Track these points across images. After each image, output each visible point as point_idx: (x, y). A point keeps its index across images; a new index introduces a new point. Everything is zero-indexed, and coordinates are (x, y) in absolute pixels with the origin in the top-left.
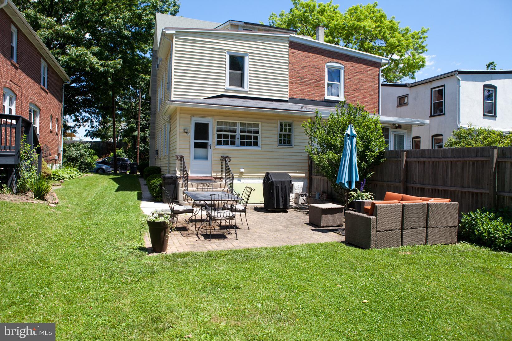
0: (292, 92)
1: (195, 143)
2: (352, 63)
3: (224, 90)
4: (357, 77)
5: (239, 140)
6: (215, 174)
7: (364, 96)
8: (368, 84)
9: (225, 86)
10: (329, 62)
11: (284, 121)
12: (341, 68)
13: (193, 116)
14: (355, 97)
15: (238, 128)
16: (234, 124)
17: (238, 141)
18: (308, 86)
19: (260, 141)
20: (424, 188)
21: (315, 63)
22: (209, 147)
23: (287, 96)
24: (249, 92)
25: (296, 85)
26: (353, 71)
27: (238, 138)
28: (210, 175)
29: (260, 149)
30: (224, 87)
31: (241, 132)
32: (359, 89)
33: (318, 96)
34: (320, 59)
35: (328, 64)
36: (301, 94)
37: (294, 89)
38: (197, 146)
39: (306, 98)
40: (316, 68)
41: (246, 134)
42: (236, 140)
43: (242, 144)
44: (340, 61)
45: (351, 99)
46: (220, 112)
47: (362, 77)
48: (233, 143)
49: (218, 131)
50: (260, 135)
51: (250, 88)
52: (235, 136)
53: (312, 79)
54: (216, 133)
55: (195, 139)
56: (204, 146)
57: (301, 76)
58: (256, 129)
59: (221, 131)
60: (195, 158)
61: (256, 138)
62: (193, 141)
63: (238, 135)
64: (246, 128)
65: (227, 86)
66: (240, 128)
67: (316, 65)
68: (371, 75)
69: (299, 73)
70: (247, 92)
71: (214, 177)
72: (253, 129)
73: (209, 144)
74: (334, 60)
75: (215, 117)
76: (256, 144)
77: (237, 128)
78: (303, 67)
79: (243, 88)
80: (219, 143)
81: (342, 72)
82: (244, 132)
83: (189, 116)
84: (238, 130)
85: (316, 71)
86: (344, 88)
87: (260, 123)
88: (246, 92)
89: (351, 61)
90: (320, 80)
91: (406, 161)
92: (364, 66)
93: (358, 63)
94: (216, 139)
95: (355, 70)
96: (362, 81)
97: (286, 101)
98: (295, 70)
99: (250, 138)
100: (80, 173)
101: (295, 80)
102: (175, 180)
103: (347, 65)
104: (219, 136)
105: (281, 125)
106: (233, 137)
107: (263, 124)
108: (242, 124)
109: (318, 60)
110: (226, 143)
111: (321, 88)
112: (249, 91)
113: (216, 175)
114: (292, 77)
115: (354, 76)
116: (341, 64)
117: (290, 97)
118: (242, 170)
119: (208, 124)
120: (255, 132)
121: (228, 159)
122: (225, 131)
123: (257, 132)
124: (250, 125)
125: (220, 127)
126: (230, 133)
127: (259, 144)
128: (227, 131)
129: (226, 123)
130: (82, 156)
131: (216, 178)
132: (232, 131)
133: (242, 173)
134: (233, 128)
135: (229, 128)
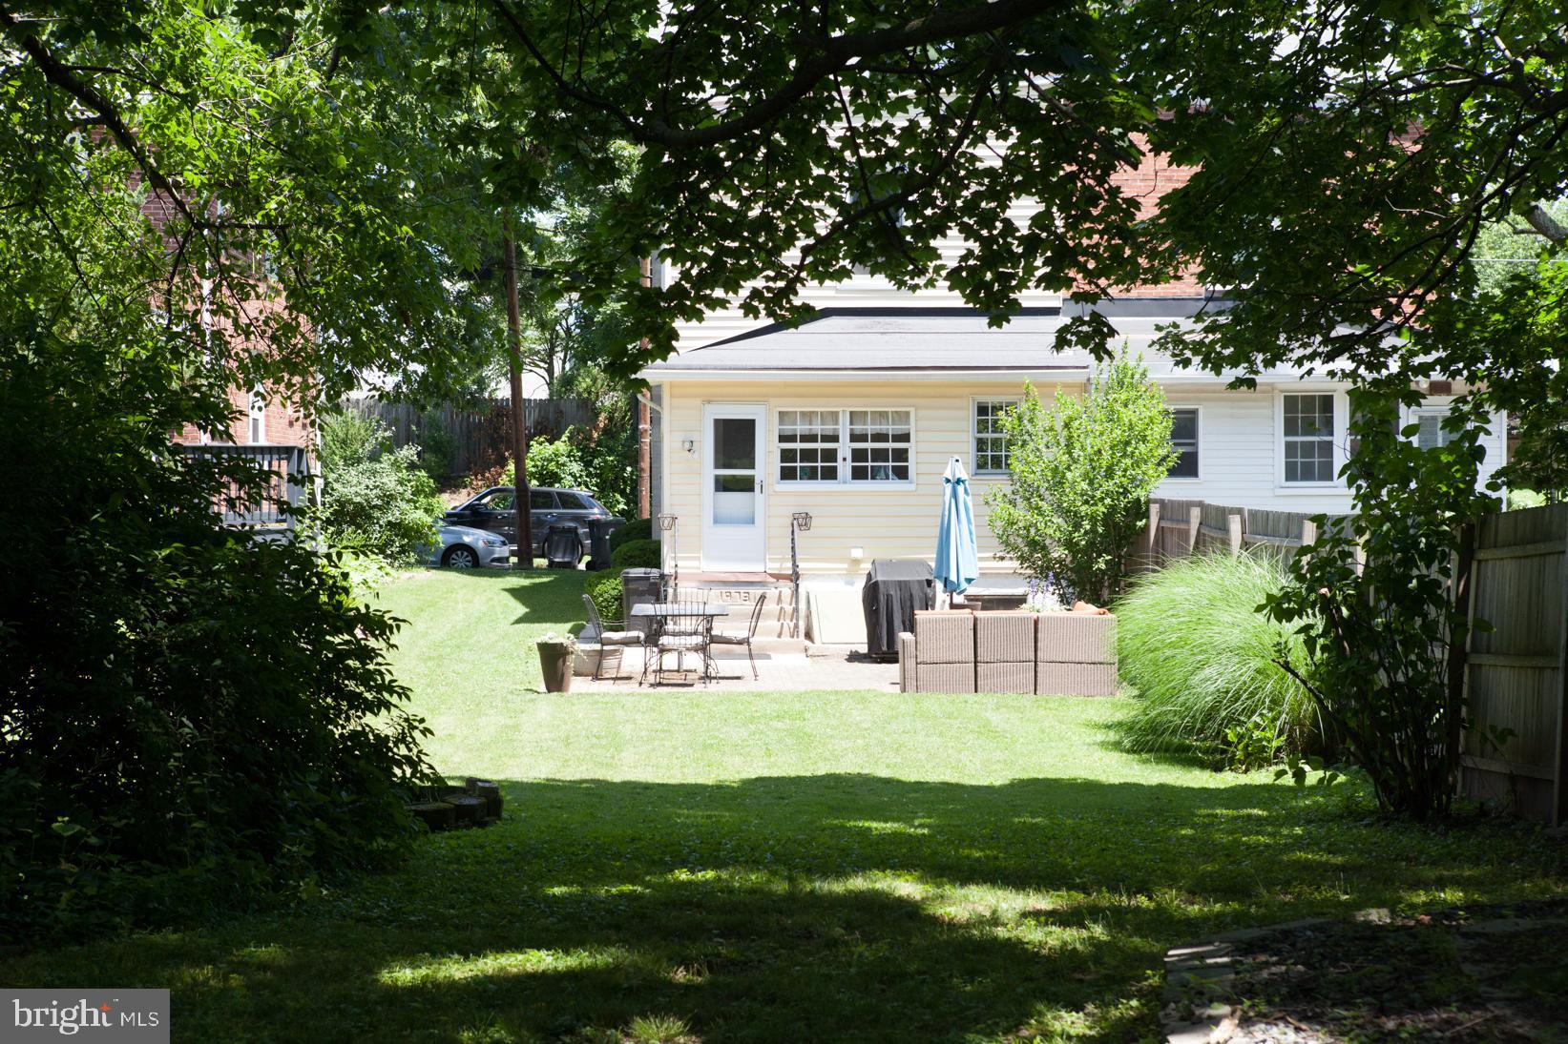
1: (717, 479)
5: (849, 464)
6: (777, 565)
11: (990, 400)
13: (709, 402)
15: (844, 430)
16: (834, 416)
17: (844, 468)
19: (912, 464)
22: (757, 487)
27: (845, 459)
29: (912, 487)
31: (854, 438)
33: (1180, 281)
38: (724, 485)
41: (869, 445)
42: (839, 464)
43: (859, 474)
46: (787, 385)
48: (830, 474)
49: (783, 438)
50: (911, 447)
52: (834, 452)
54: (777, 447)
55: (717, 466)
56: (746, 485)
58: (900, 429)
59: (792, 438)
60: (716, 521)
61: (901, 455)
62: (709, 472)
63: (844, 448)
64: (870, 428)
66: (848, 427)
71: (771, 575)
72: (890, 429)
73: (757, 481)
75: (773, 401)
76: (902, 473)
77: (840, 427)
80: (787, 474)
82: (863, 438)
83: (698, 402)
84: (844, 435)
87: (912, 410)
94: (777, 464)
97: (1052, 311)
99: (881, 455)
100: (388, 569)
102: (655, 584)
104: (787, 456)
105: (982, 410)
106: (830, 455)
107: (921, 413)
108: (854, 416)
110: (811, 474)
113: (780, 569)
118: (857, 553)
119: (753, 421)
120: (898, 438)
121: (802, 521)
122: (805, 438)
123: (905, 437)
124: (883, 415)
125: (788, 429)
126: (819, 446)
127: (911, 472)
128: (812, 438)
129: (808, 416)
130: (388, 499)
131: (778, 577)
132: (826, 438)
133: (856, 562)
134: (829, 428)
135: (818, 428)
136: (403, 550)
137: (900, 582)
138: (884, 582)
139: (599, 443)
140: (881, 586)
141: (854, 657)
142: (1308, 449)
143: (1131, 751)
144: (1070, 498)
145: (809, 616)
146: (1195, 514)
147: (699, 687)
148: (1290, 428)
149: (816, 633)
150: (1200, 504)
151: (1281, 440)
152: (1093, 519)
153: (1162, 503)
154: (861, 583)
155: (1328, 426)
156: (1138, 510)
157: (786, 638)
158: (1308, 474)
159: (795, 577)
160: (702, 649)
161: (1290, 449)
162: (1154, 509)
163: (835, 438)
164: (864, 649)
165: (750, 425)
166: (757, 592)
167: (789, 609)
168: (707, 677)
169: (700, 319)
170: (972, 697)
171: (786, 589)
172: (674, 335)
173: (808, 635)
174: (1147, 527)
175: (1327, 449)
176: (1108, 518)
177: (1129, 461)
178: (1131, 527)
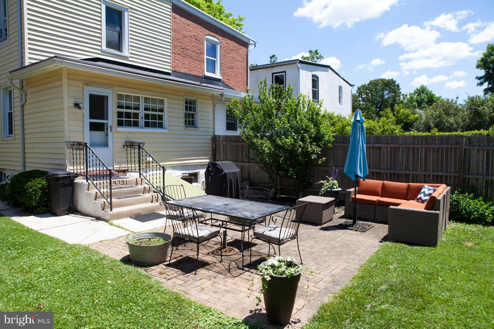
0: (174, 64)
1: (91, 124)
2: (226, 39)
3: (100, 52)
4: (231, 55)
5: (144, 120)
6: (118, 166)
7: (236, 75)
8: (238, 63)
9: (101, 46)
10: (207, 35)
11: (189, 98)
12: (217, 43)
13: (87, 85)
14: (229, 76)
15: (142, 105)
16: (137, 99)
17: (142, 122)
18: (189, 59)
20: (380, 173)
21: (195, 34)
22: (109, 130)
23: (170, 68)
24: (130, 59)
25: (179, 56)
26: (228, 48)
27: (142, 118)
28: (112, 168)
29: (166, 131)
30: (100, 48)
31: (146, 109)
32: (232, 68)
33: (198, 71)
34: (200, 30)
35: (206, 37)
36: (183, 67)
37: (176, 61)
38: (94, 127)
39: (188, 73)
40: (196, 39)
41: (150, 113)
42: (140, 120)
43: (147, 125)
44: (217, 36)
45: (226, 77)
47: (235, 55)
48: (136, 124)
50: (165, 114)
51: (131, 53)
52: (138, 114)
53: (193, 51)
54: (116, 110)
55: (90, 118)
57: (183, 46)
58: (160, 107)
60: (90, 145)
61: (161, 118)
62: (88, 121)
63: (142, 113)
64: (151, 105)
65: (104, 47)
66: (144, 104)
67: (197, 37)
68: (241, 55)
69: (181, 43)
70: (128, 57)
71: (116, 171)
72: (158, 106)
73: (109, 125)
74: (212, 34)
75: (116, 88)
76: (161, 126)
77: (141, 104)
78: (185, 37)
79: (122, 52)
80: (120, 124)
81: (218, 47)
82: (148, 109)
83: (81, 84)
84: (142, 107)
85: (197, 44)
86: (221, 65)
87: (165, 99)
88: (126, 58)
89: (226, 38)
90: (200, 54)
92: (236, 44)
93: (231, 40)
94: (116, 119)
95: (229, 47)
96: (235, 60)
97: (168, 74)
98: (177, 39)
99: (154, 117)
101: (177, 51)
103: (223, 41)
104: (120, 114)
105: (186, 103)
106: (136, 116)
107: (168, 101)
108: (146, 99)
109: (198, 31)
110: (129, 124)
111: (201, 62)
112: (131, 57)
113: (119, 168)
114: (174, 47)
115: (229, 53)
116: (217, 39)
117: (173, 70)
119: (107, 97)
120: (160, 110)
122: (127, 107)
124: (155, 100)
125: (121, 102)
126: (132, 111)
127: (164, 125)
128: (129, 108)
129: (128, 97)
132: (135, 109)
134: (136, 104)
135: (132, 103)
137: (233, 172)
138: (229, 173)
140: (227, 175)
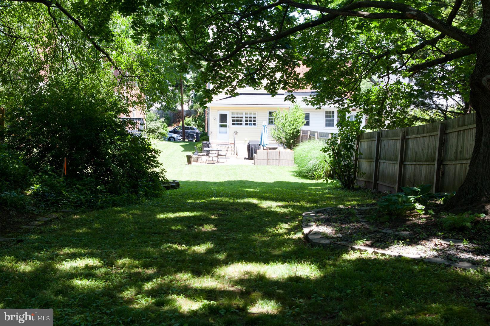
1: (220, 125)
5: (245, 122)
6: (231, 141)
11: (271, 111)
13: (219, 110)
15: (244, 116)
16: (242, 113)
17: (244, 123)
19: (256, 123)
22: (227, 127)
28: (228, 142)
29: (256, 127)
31: (246, 118)
38: (221, 126)
39: (298, 92)
41: (249, 119)
42: (243, 122)
43: (246, 124)
46: (233, 107)
48: (241, 124)
49: (232, 117)
50: (257, 119)
54: (231, 119)
56: (225, 126)
58: (254, 116)
59: (234, 117)
60: (220, 133)
61: (254, 121)
62: (219, 123)
63: (244, 119)
64: (249, 116)
72: (252, 116)
73: (227, 125)
75: (231, 110)
76: (254, 124)
80: (233, 124)
82: (247, 118)
83: (216, 111)
87: (257, 112)
91: (302, 136)
94: (231, 122)
99: (250, 121)
100: (158, 141)
102: (208, 144)
104: (233, 121)
105: (270, 113)
106: (241, 121)
108: (246, 114)
110: (238, 124)
118: (246, 139)
120: (254, 118)
121: (236, 133)
122: (237, 117)
123: (255, 118)
124: (251, 113)
125: (233, 116)
126: (239, 119)
127: (256, 124)
128: (238, 117)
129: (237, 113)
130: (158, 128)
131: (231, 143)
132: (240, 118)
133: (246, 141)
134: (241, 116)
135: (239, 116)
136: (161, 138)
137: (254, 145)
138: (251, 145)
139: (198, 118)
141: (245, 159)
142: (330, 121)
143: (297, 176)
144: (286, 130)
145: (237, 151)
146: (309, 133)
147: (216, 164)
148: (326, 117)
149: (238, 154)
150: (310, 131)
151: (325, 119)
152: (290, 133)
153: (303, 131)
154: (247, 145)
155: (333, 117)
156: (298, 132)
157: (232, 155)
158: (329, 125)
159: (234, 143)
160: (217, 157)
161: (326, 121)
162: (301, 132)
163: (242, 118)
164: (247, 157)
165: (226, 115)
166: (227, 146)
167: (233, 149)
168: (218, 162)
169: (217, 95)
170: (267, 166)
171: (233, 145)
172: (212, 98)
173: (237, 154)
174: (300, 135)
175: (333, 121)
176: (293, 133)
177: (297, 123)
178: (297, 135)
